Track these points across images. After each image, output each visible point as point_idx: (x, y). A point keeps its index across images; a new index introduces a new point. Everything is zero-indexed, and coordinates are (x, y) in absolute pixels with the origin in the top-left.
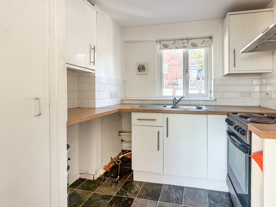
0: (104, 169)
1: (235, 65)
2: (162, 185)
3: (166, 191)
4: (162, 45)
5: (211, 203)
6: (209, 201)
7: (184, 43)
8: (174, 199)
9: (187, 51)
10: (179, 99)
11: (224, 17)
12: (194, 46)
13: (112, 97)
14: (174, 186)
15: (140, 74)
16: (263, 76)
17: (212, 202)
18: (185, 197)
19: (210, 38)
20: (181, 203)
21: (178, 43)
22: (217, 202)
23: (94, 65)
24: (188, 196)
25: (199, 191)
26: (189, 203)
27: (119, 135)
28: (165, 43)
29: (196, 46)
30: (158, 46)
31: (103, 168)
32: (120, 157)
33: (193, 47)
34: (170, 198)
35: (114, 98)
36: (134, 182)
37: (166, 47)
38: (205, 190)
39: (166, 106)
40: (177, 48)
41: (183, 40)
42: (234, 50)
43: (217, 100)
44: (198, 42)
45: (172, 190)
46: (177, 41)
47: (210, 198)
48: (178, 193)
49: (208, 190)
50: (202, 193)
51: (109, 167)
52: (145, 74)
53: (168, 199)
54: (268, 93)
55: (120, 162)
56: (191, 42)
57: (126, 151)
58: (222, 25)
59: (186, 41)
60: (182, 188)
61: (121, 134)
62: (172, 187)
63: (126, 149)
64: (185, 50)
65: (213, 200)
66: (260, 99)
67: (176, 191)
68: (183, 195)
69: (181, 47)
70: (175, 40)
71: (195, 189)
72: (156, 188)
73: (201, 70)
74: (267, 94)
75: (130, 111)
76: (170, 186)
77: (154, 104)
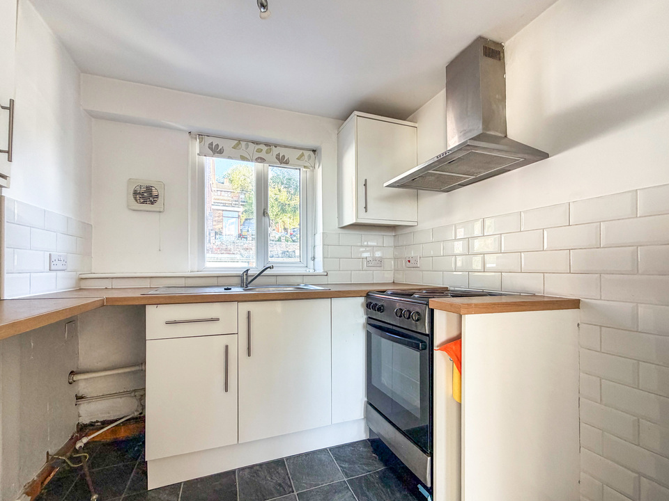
0: (28, 494)
1: (366, 208)
2: (233, 472)
3: (248, 480)
4: (207, 145)
5: (345, 468)
6: (341, 467)
7: (260, 151)
8: (273, 489)
9: (266, 171)
10: (258, 273)
11: (345, 117)
12: (283, 161)
13: (53, 268)
14: (261, 465)
15: (141, 209)
16: (400, 232)
17: (346, 465)
18: (294, 475)
19: (314, 151)
20: (291, 489)
21: (247, 148)
22: (354, 463)
23: (10, 160)
24: (299, 472)
25: (315, 456)
26: (305, 483)
27: (70, 383)
28: (215, 141)
29: (287, 163)
30: (196, 146)
31: (22, 490)
32: (78, 446)
33: (281, 163)
34: (262, 489)
35: (59, 273)
36: (149, 493)
37: (216, 151)
38: (326, 449)
39: (230, 289)
40: (243, 158)
41: (257, 143)
42: (366, 180)
43: (329, 273)
44: (291, 155)
45: (262, 474)
46: (243, 144)
47: (340, 460)
48: (277, 475)
49: (331, 449)
50: (323, 457)
51: (42, 483)
52: (158, 210)
53: (259, 494)
54: (410, 259)
55: (86, 457)
56: (276, 151)
57: (92, 424)
58: (337, 132)
59: (265, 148)
60: (280, 463)
61: (76, 378)
62: (258, 468)
63: (94, 420)
64: (260, 166)
65: (346, 462)
66: (395, 270)
67: (269, 472)
68: (287, 474)
69: (254, 158)
70: (240, 141)
71: (307, 454)
72: (220, 484)
73: (250, 219)
74: (409, 261)
75: (142, 302)
76: (251, 467)
77: (185, 287)
